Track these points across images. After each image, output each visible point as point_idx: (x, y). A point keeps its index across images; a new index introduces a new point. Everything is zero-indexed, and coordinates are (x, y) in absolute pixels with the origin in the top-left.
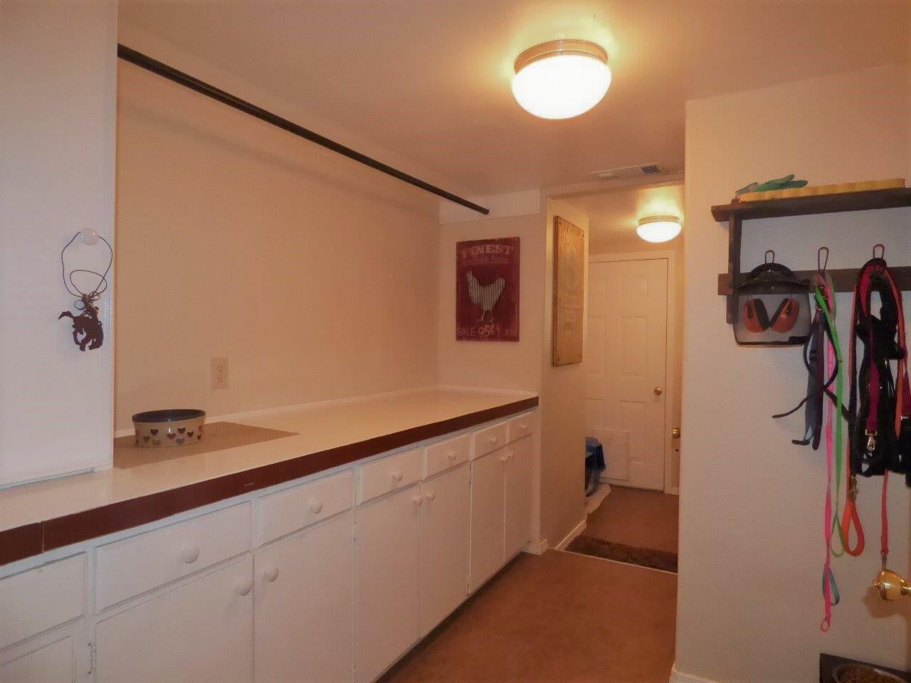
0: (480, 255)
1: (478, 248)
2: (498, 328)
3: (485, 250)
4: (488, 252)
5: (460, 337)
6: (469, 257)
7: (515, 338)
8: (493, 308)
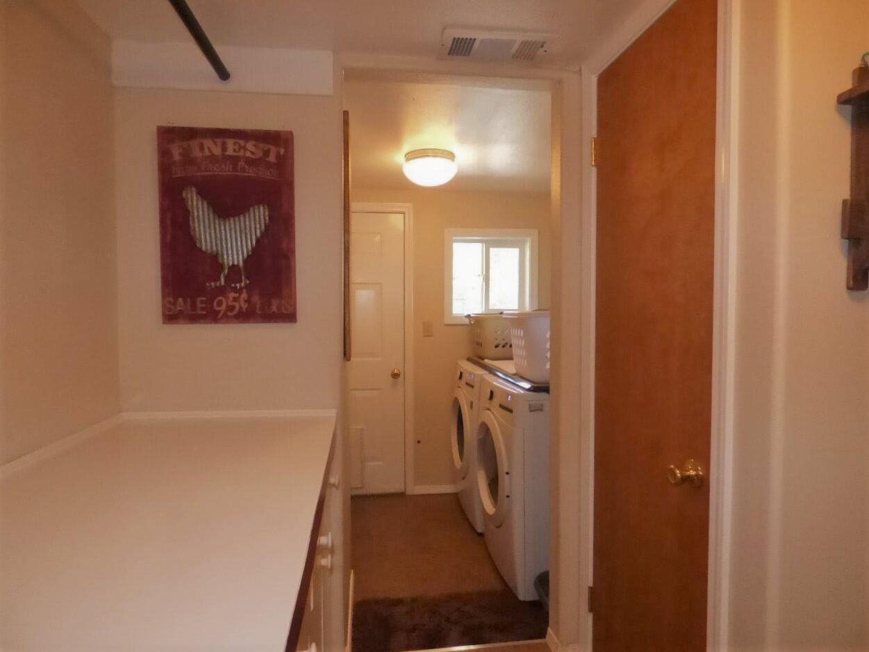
0: (213, 158)
1: (208, 143)
2: (256, 299)
3: (224, 149)
4: (230, 152)
5: (171, 317)
6: (188, 160)
7: (289, 317)
8: (245, 261)
